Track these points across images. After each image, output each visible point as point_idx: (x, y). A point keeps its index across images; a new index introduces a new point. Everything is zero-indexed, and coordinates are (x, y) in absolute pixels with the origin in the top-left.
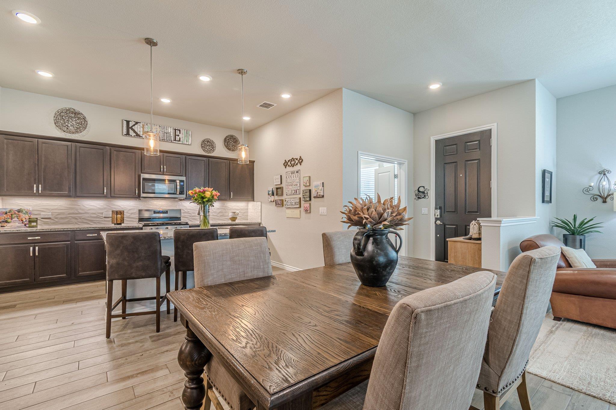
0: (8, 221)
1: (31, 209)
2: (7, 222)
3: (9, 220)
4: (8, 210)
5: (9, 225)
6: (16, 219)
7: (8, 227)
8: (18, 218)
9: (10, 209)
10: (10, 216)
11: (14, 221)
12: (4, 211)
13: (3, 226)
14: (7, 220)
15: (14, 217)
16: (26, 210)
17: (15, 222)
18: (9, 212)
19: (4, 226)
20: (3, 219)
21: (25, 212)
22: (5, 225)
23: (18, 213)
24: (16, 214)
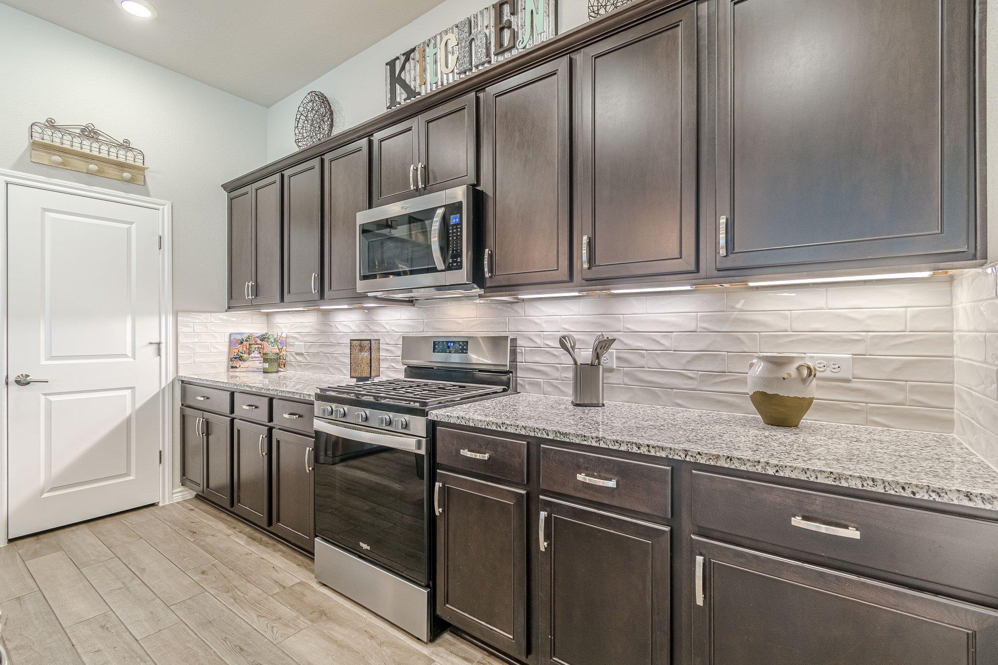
0: (244, 358)
1: (284, 335)
2: (240, 358)
3: (245, 356)
4: (244, 337)
5: (244, 365)
6: (255, 354)
7: (243, 370)
8: (260, 353)
9: (249, 334)
10: (248, 347)
11: (252, 358)
12: (239, 337)
13: (234, 366)
14: (242, 355)
15: (253, 349)
16: (275, 336)
17: (254, 359)
18: (246, 341)
19: (236, 367)
20: (236, 354)
21: (273, 341)
22: (238, 366)
23: (260, 342)
24: (257, 344)
